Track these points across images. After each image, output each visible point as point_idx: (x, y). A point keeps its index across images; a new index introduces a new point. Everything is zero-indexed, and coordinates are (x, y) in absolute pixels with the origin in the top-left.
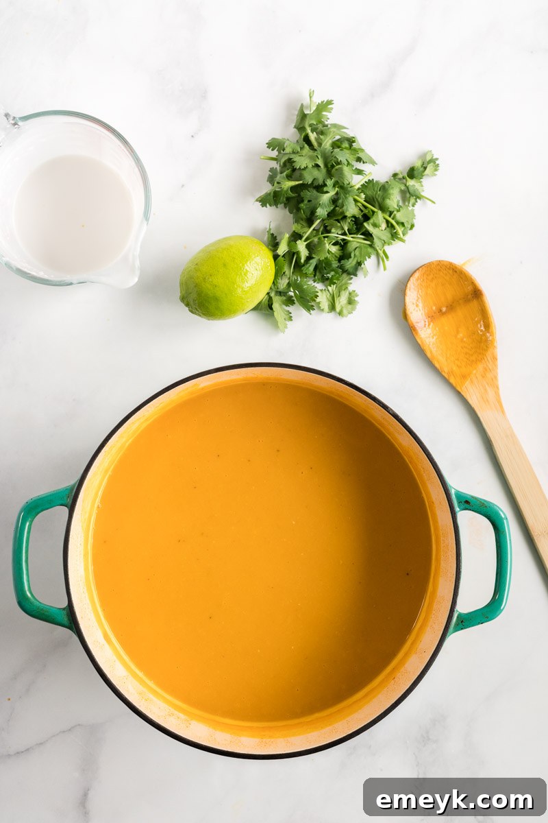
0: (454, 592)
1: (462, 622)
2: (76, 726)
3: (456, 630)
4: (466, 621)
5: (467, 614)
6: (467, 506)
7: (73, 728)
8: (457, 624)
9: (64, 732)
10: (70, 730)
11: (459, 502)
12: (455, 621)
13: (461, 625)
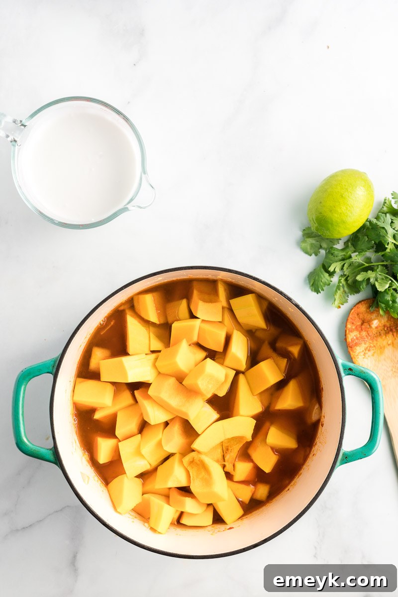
0: (340, 436)
1: (346, 458)
2: (65, 507)
3: (341, 464)
4: (349, 458)
5: (350, 452)
6: (350, 372)
7: (63, 508)
8: (342, 460)
9: (57, 511)
10: (61, 510)
11: (345, 370)
12: (341, 458)
13: (345, 460)
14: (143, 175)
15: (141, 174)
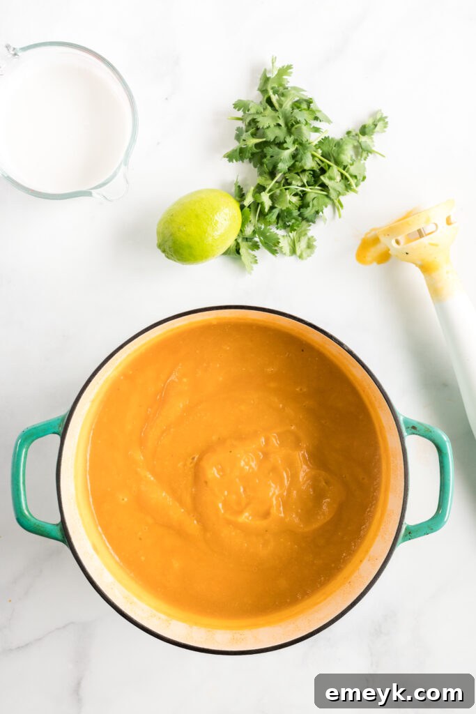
0: (403, 507)
1: (410, 533)
2: (70, 623)
3: (404, 540)
5: (413, 526)
6: (413, 431)
7: (66, 625)
8: (405, 535)
9: (58, 629)
10: (64, 627)
11: (407, 428)
12: (403, 533)
13: (408, 536)
14: (123, 166)
15: (121, 164)
